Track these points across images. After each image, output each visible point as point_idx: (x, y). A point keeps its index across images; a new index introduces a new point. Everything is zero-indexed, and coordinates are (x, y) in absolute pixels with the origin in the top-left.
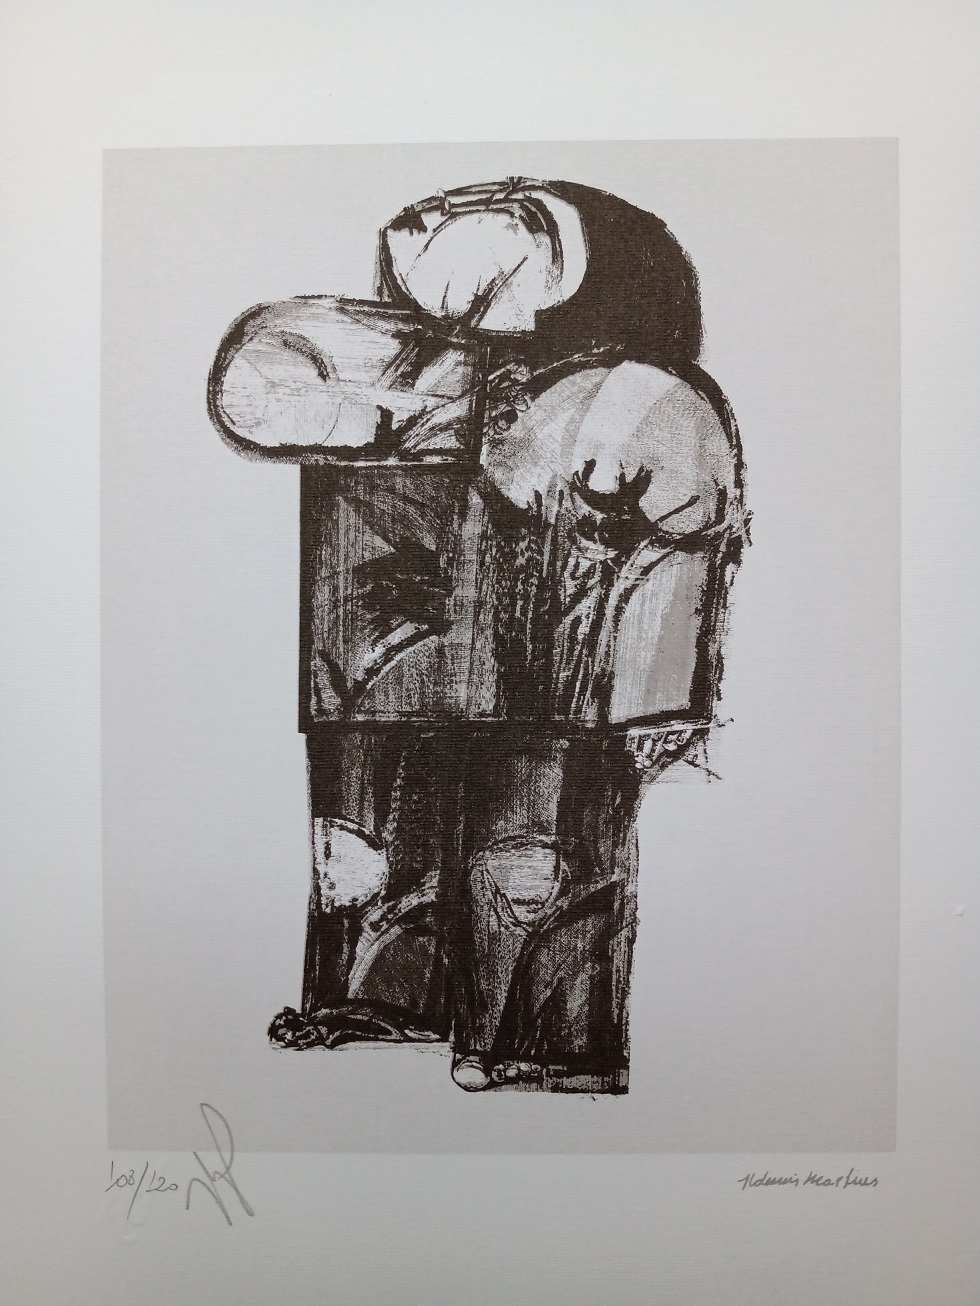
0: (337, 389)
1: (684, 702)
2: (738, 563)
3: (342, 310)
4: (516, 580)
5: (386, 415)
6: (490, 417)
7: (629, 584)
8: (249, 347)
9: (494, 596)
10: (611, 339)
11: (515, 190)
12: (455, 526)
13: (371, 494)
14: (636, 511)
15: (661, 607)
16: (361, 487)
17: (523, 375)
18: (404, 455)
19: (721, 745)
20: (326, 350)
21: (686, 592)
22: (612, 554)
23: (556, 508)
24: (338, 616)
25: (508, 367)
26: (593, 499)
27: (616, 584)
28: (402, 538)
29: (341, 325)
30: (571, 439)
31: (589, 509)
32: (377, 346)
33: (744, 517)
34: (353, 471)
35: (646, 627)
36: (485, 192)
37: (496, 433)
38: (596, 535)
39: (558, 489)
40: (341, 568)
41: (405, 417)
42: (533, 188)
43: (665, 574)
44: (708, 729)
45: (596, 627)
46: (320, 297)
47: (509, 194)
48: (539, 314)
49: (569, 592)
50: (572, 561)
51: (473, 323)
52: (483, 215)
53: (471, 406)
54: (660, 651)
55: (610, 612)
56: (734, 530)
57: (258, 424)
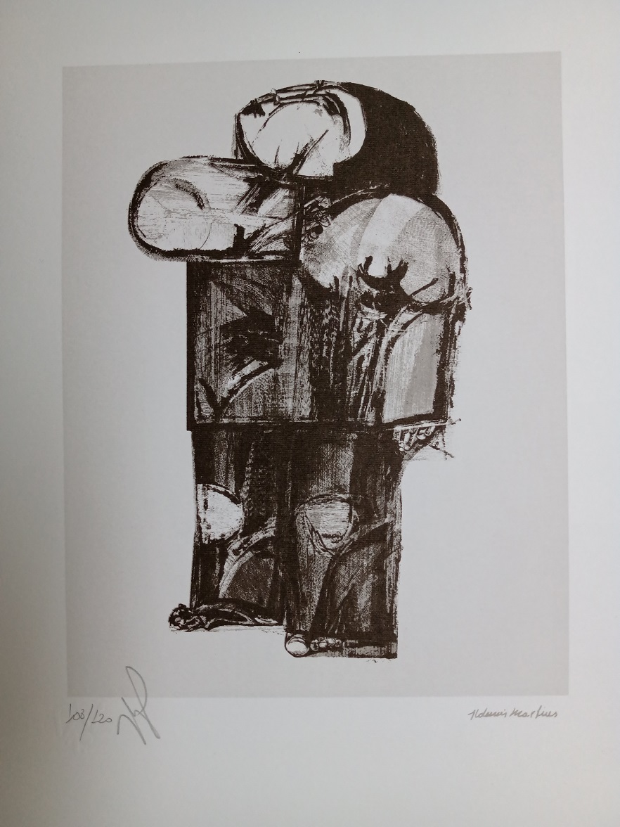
0: (209, 214)
1: (429, 409)
2: (463, 320)
3: (212, 165)
4: (323, 333)
5: (240, 230)
6: (306, 230)
7: (394, 334)
8: (154, 189)
9: (309, 343)
10: (381, 180)
11: (320, 89)
12: (284, 299)
13: (231, 279)
14: (399, 289)
15: (415, 349)
16: (224, 276)
17: (326, 203)
18: (252, 255)
19: (453, 436)
20: (202, 190)
21: (430, 339)
22: (383, 316)
23: (347, 287)
24: (211, 357)
25: (317, 199)
26: (372, 281)
27: (386, 335)
28: (251, 307)
29: (212, 174)
30: (357, 243)
31: (369, 287)
32: (234, 187)
33: (466, 291)
34: (220, 266)
35: (405, 362)
36: (301, 90)
37: (309, 240)
38: (373, 304)
39: (349, 275)
40: (213, 327)
41: (252, 231)
42: (331, 87)
43: (417, 328)
44: (445, 426)
45: (374, 362)
46: (198, 157)
47: (316, 91)
48: (336, 165)
49: (356, 340)
50: (358, 321)
51: (295, 172)
52: (300, 105)
53: (293, 223)
54: (414, 377)
55: (382, 352)
56: (460, 299)
57: (160, 237)
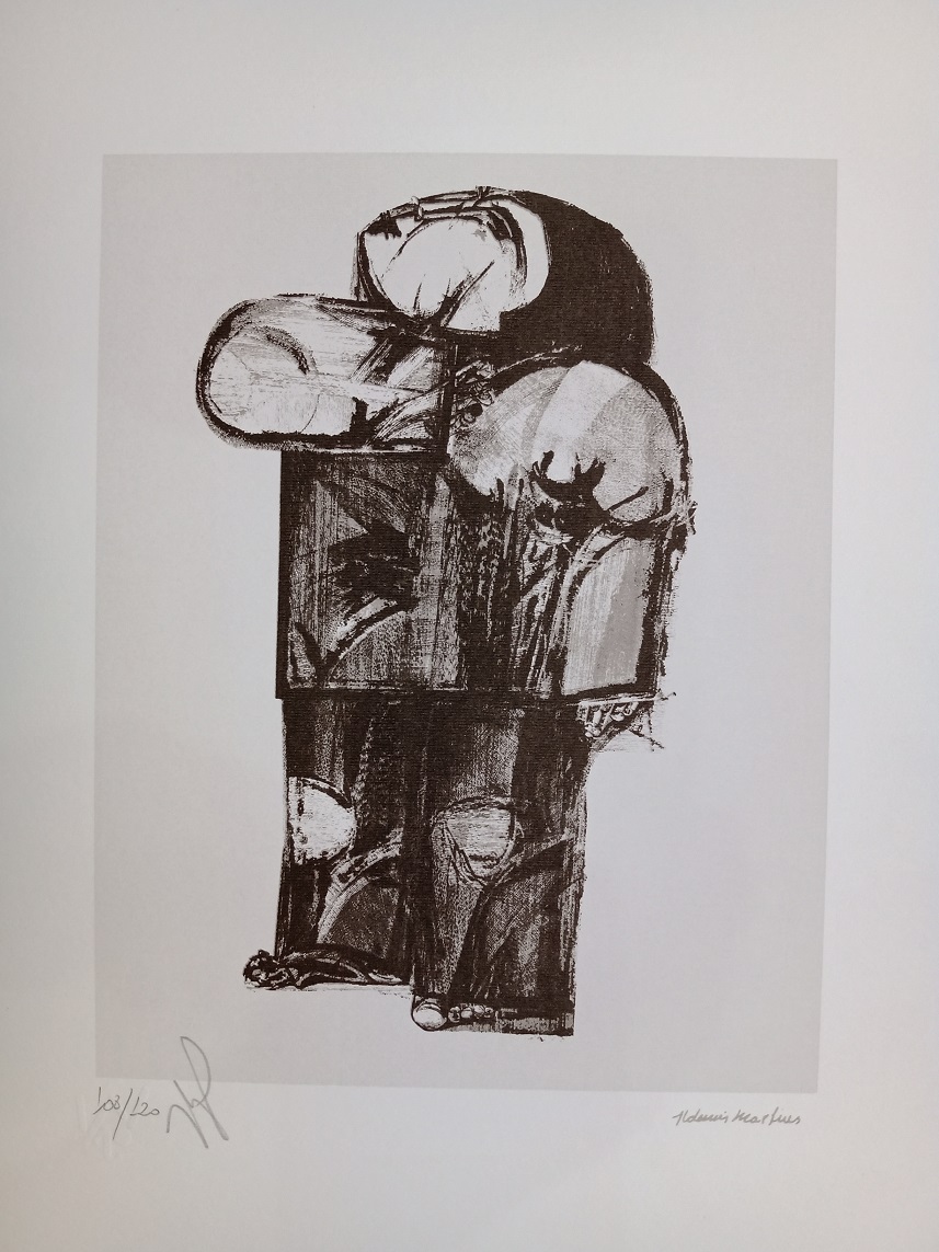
0: (316, 381)
1: (629, 676)
2: (683, 549)
3: (321, 308)
4: (479, 561)
5: (361, 406)
6: (457, 410)
7: (582, 567)
8: (235, 340)
9: (458, 576)
10: (569, 340)
11: (484, 199)
12: (423, 510)
13: (346, 479)
14: (591, 500)
15: (612, 589)
16: (336, 473)
17: (488, 372)
18: (377, 444)
19: (663, 716)
20: (306, 346)
21: (634, 575)
22: (567, 539)
23: (516, 496)
24: (314, 592)
25: (475, 364)
26: (552, 488)
27: (570, 567)
28: (373, 520)
29: (320, 322)
30: (532, 432)
31: (547, 497)
32: (354, 342)
33: (689, 508)
34: (329, 458)
35: (597, 607)
36: (456, 200)
37: (462, 425)
38: (553, 521)
39: (519, 478)
40: (317, 548)
41: (379, 409)
42: (500, 197)
43: (615, 558)
44: (652, 702)
45: (551, 606)
46: (301, 295)
47: (477, 203)
48: (503, 315)
49: (527, 574)
50: (530, 545)
51: (443, 323)
52: (454, 222)
53: (439, 399)
54: (610, 629)
55: (564, 592)
56: (679, 519)
57: (243, 412)
